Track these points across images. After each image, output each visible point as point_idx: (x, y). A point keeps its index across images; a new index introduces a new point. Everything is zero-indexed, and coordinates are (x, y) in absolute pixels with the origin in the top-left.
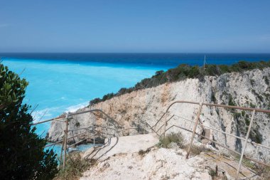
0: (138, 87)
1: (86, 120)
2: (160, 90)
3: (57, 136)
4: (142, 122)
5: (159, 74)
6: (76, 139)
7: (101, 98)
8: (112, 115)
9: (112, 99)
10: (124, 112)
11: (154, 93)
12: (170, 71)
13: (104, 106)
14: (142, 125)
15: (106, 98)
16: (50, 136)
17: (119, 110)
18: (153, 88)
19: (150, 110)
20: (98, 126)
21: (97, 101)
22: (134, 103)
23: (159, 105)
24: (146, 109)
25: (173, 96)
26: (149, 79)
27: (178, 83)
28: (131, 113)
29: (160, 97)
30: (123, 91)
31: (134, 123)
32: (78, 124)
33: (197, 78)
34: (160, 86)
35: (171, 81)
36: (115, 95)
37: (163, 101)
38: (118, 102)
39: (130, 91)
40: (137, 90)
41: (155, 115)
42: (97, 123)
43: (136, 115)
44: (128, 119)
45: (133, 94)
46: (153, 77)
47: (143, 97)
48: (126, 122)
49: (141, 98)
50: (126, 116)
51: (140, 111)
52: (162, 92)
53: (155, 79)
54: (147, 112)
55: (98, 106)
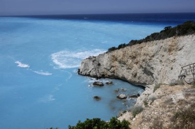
0: (148, 39)
1: (105, 62)
2: (168, 42)
3: (86, 71)
4: (149, 66)
5: (167, 29)
6: (98, 74)
7: (117, 47)
8: (125, 59)
9: (125, 48)
10: (134, 58)
11: (162, 44)
12: (179, 27)
13: (119, 53)
14: (148, 68)
15: (121, 47)
16: (81, 71)
17: (130, 56)
18: (161, 41)
19: (157, 57)
20: (113, 67)
21: (113, 49)
22: (143, 51)
23: (165, 54)
24: (153, 56)
25: (180, 47)
26: (158, 34)
27: (186, 37)
28: (140, 59)
29: (168, 47)
30: (134, 42)
31: (141, 66)
32: (99, 65)
34: (168, 39)
35: (179, 35)
36: (128, 45)
37: (170, 50)
38: (130, 50)
39: (140, 42)
40: (147, 41)
41: (161, 61)
42: (113, 64)
43: (144, 60)
44: (137, 63)
45: (143, 44)
46: (162, 32)
47: (151, 47)
48: (135, 65)
49: (150, 48)
50: (135, 60)
51: (148, 57)
52: (170, 43)
53: (163, 33)
54: (154, 59)
55: (115, 53)
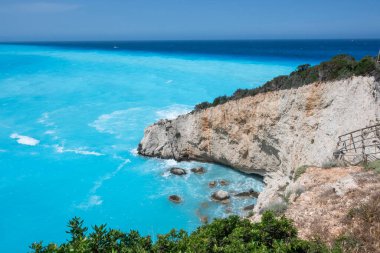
0: (267, 88)
1: (189, 129)
2: (305, 92)
3: (153, 148)
4: (270, 136)
5: (302, 69)
6: (176, 153)
7: (211, 101)
8: (227, 125)
9: (227, 104)
10: (243, 122)
11: (293, 97)
12: (324, 66)
13: (215, 113)
14: (269, 141)
15: (218, 101)
16: (143, 147)
17: (236, 120)
18: (292, 90)
19: (284, 120)
20: (205, 139)
21: (204, 106)
22: (259, 110)
23: (300, 114)
24: (278, 119)
25: (327, 101)
26: (286, 77)
27: (337, 83)
28: (254, 123)
29: (304, 102)
30: (241, 94)
31: (256, 138)
32: (178, 135)
33: (371, 75)
34: (305, 87)
35: (324, 80)
36: (231, 99)
37: (308, 108)
38: (236, 108)
39: (254, 93)
40: (266, 92)
41: (292, 128)
42: (204, 135)
43: (261, 127)
44: (248, 132)
45: (259, 97)
46: (293, 74)
47: (274, 103)
48: (244, 136)
49: (272, 104)
50: (245, 127)
51: (269, 121)
52: (308, 95)
53: (295, 76)
54: (279, 123)
55: (207, 113)
